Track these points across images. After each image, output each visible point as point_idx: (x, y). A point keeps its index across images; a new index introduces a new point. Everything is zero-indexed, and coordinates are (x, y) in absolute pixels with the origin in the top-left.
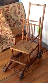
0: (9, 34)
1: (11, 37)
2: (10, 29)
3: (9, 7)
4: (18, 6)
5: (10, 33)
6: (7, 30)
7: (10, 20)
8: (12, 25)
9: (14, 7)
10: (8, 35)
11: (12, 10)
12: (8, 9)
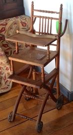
0: (5, 68)
1: (8, 74)
2: (6, 61)
3: (7, 24)
4: (22, 22)
5: (7, 68)
6: (2, 63)
7: (8, 46)
8: (11, 53)
9: (15, 23)
10: (3, 71)
11: (11, 28)
12: (4, 26)
